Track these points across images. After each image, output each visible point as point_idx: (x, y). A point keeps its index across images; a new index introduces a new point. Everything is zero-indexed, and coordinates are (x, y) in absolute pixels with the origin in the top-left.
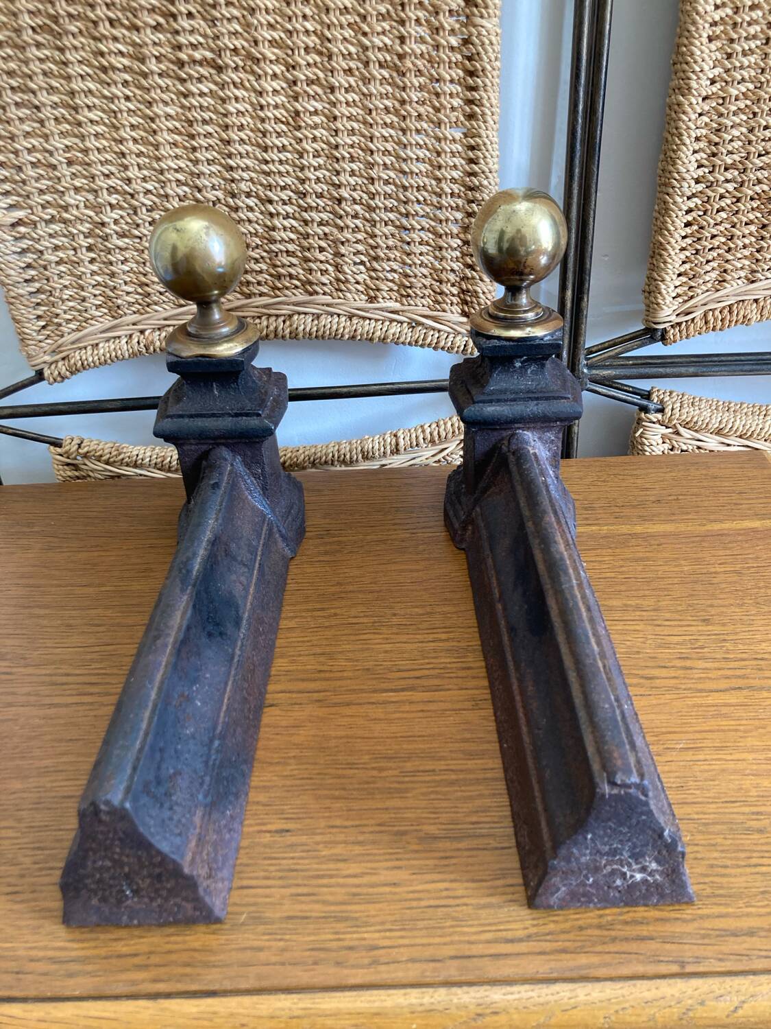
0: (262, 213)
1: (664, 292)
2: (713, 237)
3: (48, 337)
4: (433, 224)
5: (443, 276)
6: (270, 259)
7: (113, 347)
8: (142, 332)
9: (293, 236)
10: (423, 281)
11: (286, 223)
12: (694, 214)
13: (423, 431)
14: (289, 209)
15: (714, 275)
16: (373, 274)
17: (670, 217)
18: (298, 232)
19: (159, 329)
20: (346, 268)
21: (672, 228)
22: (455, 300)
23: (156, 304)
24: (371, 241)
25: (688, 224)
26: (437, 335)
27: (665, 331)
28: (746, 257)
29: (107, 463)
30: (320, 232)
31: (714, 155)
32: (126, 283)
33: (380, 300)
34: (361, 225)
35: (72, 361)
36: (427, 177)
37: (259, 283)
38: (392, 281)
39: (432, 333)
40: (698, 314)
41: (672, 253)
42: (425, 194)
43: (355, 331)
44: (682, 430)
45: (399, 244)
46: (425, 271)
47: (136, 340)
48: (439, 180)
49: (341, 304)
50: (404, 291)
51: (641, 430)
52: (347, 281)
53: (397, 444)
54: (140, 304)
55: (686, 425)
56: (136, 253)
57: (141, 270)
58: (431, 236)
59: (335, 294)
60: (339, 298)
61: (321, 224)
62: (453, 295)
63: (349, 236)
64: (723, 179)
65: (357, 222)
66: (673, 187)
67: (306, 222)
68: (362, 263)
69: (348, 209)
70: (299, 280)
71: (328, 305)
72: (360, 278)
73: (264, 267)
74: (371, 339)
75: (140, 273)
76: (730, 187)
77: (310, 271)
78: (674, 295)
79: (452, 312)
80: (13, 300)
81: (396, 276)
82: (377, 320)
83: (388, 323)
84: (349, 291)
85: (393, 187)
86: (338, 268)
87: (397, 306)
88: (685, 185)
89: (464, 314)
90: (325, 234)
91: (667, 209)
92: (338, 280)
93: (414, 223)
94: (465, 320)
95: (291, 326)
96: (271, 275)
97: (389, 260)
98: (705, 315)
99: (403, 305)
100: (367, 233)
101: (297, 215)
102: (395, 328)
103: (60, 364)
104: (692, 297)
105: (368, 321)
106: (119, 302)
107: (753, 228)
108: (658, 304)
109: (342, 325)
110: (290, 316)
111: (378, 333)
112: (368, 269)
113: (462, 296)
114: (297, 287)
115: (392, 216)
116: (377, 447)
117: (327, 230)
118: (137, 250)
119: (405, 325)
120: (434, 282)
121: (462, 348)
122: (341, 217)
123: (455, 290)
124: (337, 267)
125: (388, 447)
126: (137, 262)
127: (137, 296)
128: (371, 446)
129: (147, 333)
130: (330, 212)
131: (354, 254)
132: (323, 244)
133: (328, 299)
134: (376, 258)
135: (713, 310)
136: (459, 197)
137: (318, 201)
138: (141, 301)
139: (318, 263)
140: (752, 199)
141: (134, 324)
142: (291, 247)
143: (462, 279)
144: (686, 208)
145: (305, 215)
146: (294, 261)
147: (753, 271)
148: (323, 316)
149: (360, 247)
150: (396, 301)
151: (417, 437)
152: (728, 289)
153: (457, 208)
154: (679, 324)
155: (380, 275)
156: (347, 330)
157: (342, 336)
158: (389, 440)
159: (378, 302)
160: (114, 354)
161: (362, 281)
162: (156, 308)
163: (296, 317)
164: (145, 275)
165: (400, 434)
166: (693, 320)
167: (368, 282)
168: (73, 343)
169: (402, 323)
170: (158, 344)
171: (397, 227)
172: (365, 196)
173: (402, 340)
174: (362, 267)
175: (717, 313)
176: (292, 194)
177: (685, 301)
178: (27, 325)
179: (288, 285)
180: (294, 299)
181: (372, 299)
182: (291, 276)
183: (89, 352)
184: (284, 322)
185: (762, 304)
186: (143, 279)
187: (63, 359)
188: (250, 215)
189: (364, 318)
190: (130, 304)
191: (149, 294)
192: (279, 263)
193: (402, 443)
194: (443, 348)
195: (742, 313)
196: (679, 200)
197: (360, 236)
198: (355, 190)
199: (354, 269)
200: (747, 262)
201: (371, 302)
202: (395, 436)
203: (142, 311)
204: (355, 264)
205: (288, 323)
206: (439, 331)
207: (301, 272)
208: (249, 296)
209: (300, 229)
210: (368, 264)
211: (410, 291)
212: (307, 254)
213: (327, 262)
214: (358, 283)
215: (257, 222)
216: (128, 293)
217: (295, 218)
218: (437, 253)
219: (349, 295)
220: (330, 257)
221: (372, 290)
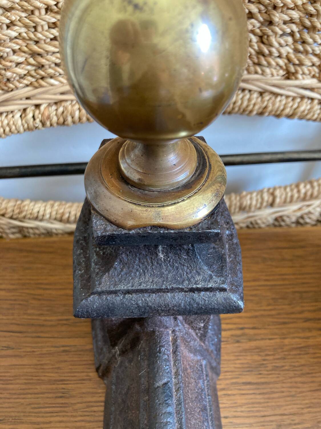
7: (6, 122)
8: (37, 106)
13: (299, 191)
16: (300, 48)
19: (56, 103)
20: (273, 40)
23: (51, 77)
29: (11, 218)
32: (14, 52)
33: (300, 76)
43: (266, 107)
47: (31, 115)
49: (257, 80)
52: (271, 54)
53: (273, 200)
54: (32, 76)
56: (24, 15)
57: (32, 36)
59: (252, 69)
60: (256, 73)
68: (292, 34)
72: (284, 51)
75: (30, 39)
82: (287, 97)
83: (299, 100)
84: (269, 65)
86: (262, 39)
87: (313, 82)
92: (260, 53)
102: (305, 106)
105: (279, 98)
106: (9, 74)
109: (253, 102)
111: (287, 110)
112: (295, 41)
116: (254, 203)
118: (25, 11)
124: (261, 37)
125: (265, 203)
126: (26, 26)
127: (29, 67)
128: (249, 202)
129: (42, 108)
131: (287, 23)
134: (310, 29)
138: (33, 73)
141: (27, 98)
150: (314, 77)
151: (292, 196)
157: (251, 112)
159: (296, 78)
160: (7, 129)
161: (284, 54)
162: (52, 81)
164: (37, 42)
167: (292, 56)
169: (312, 99)
170: (55, 119)
173: (309, 116)
174: (290, 39)
181: (289, 75)
186: (35, 48)
189: (276, 95)
190: (22, 77)
191: (43, 66)
193: (278, 200)
199: (282, 42)
201: (288, 78)
202: (273, 194)
203: (36, 84)
204: (284, 34)
210: (298, 36)
214: (280, 57)
216: (18, 64)
219: (268, 70)
220: (258, 25)
221: (294, 64)
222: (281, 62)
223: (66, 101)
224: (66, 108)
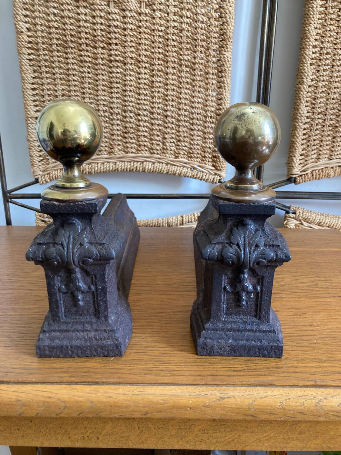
0: (136, 119)
1: (295, 161)
2: (314, 140)
3: (43, 164)
4: (203, 128)
5: (206, 150)
6: (137, 138)
9: (147, 130)
10: (198, 151)
11: (145, 124)
12: (307, 131)
13: (194, 216)
14: (146, 119)
15: (315, 156)
17: (297, 131)
18: (149, 128)
19: (89, 164)
20: (167, 144)
21: (298, 135)
22: (210, 160)
24: (178, 134)
25: (304, 134)
26: (202, 174)
27: (295, 178)
28: (327, 149)
30: (158, 129)
31: (313, 108)
34: (174, 127)
35: (51, 175)
36: (202, 109)
37: (131, 148)
38: (185, 151)
39: (200, 173)
40: (309, 171)
41: (298, 145)
42: (200, 116)
43: (169, 170)
44: (304, 223)
45: (189, 136)
46: (198, 147)
48: (206, 111)
49: (164, 158)
50: (190, 155)
51: (286, 221)
52: (167, 149)
53: (183, 220)
55: (305, 220)
58: (202, 133)
59: (162, 154)
60: (163, 156)
61: (158, 125)
62: (209, 158)
63: (169, 131)
64: (317, 117)
65: (173, 125)
66: (298, 119)
67: (152, 124)
68: (174, 142)
69: (170, 120)
70: (148, 148)
71: (159, 158)
72: (172, 148)
73: (134, 141)
74: (175, 174)
76: (320, 121)
77: (153, 144)
78: (299, 163)
79: (209, 165)
80: (32, 148)
81: (187, 149)
82: (178, 166)
83: (182, 167)
84: (168, 153)
85: (188, 113)
86: (163, 143)
87: (186, 161)
88: (303, 118)
89: (213, 166)
90: (160, 130)
91: (296, 128)
92: (163, 149)
93: (195, 127)
94: (213, 168)
95: (143, 166)
96: (137, 145)
97: (184, 141)
98: (312, 172)
99: (189, 160)
100: (176, 130)
101: (149, 121)
102: (185, 170)
103: (46, 176)
104: (306, 165)
107: (330, 138)
108: (293, 166)
109: (164, 167)
110: (143, 162)
111: (178, 171)
112: (176, 145)
113: (213, 158)
114: (146, 150)
115: (187, 124)
117: (161, 128)
119: (189, 169)
120: (202, 152)
121: (212, 180)
122: (166, 123)
123: (210, 156)
125: (179, 221)
128: (171, 221)
129: (84, 165)
130: (163, 121)
131: (171, 138)
132: (159, 133)
133: (159, 156)
134: (179, 141)
135: (315, 170)
136: (214, 118)
137: (158, 116)
139: (156, 141)
140: (329, 126)
142: (146, 134)
143: (213, 151)
144: (303, 128)
145: (153, 121)
146: (147, 140)
147: (331, 155)
148: (156, 163)
149: (173, 136)
150: (186, 159)
151: (191, 218)
152: (321, 162)
153: (213, 123)
154: (301, 175)
155: (181, 147)
156: (165, 169)
157: (163, 172)
158: (179, 219)
159: (179, 159)
161: (173, 149)
163: (145, 163)
165: (184, 216)
166: (307, 174)
167: (176, 150)
168: (53, 167)
170: (88, 170)
171: (188, 129)
172: (176, 115)
173: (187, 175)
174: (173, 144)
175: (317, 171)
176: (148, 113)
177: (304, 166)
178: (35, 158)
179: (143, 149)
180: (145, 155)
182: (145, 146)
183: (59, 172)
184: (140, 164)
185: (335, 169)
187: (47, 174)
188: (131, 120)
189: (173, 165)
192: (140, 140)
193: (185, 220)
194: (204, 180)
195: (327, 172)
196: (300, 124)
197: (174, 131)
198: (173, 113)
199: (170, 144)
200: (328, 152)
201: (176, 158)
202: (182, 217)
204: (171, 142)
205: (142, 165)
206: (203, 172)
207: (149, 144)
208: (127, 153)
209: (150, 127)
210: (176, 143)
211: (192, 155)
212: (152, 137)
213: (160, 141)
214: (171, 150)
215: (133, 123)
217: (148, 123)
218: (204, 140)
219: (167, 155)
220: (161, 139)
221: (177, 153)
222: (172, 152)
223: (93, 163)
224: (92, 166)
